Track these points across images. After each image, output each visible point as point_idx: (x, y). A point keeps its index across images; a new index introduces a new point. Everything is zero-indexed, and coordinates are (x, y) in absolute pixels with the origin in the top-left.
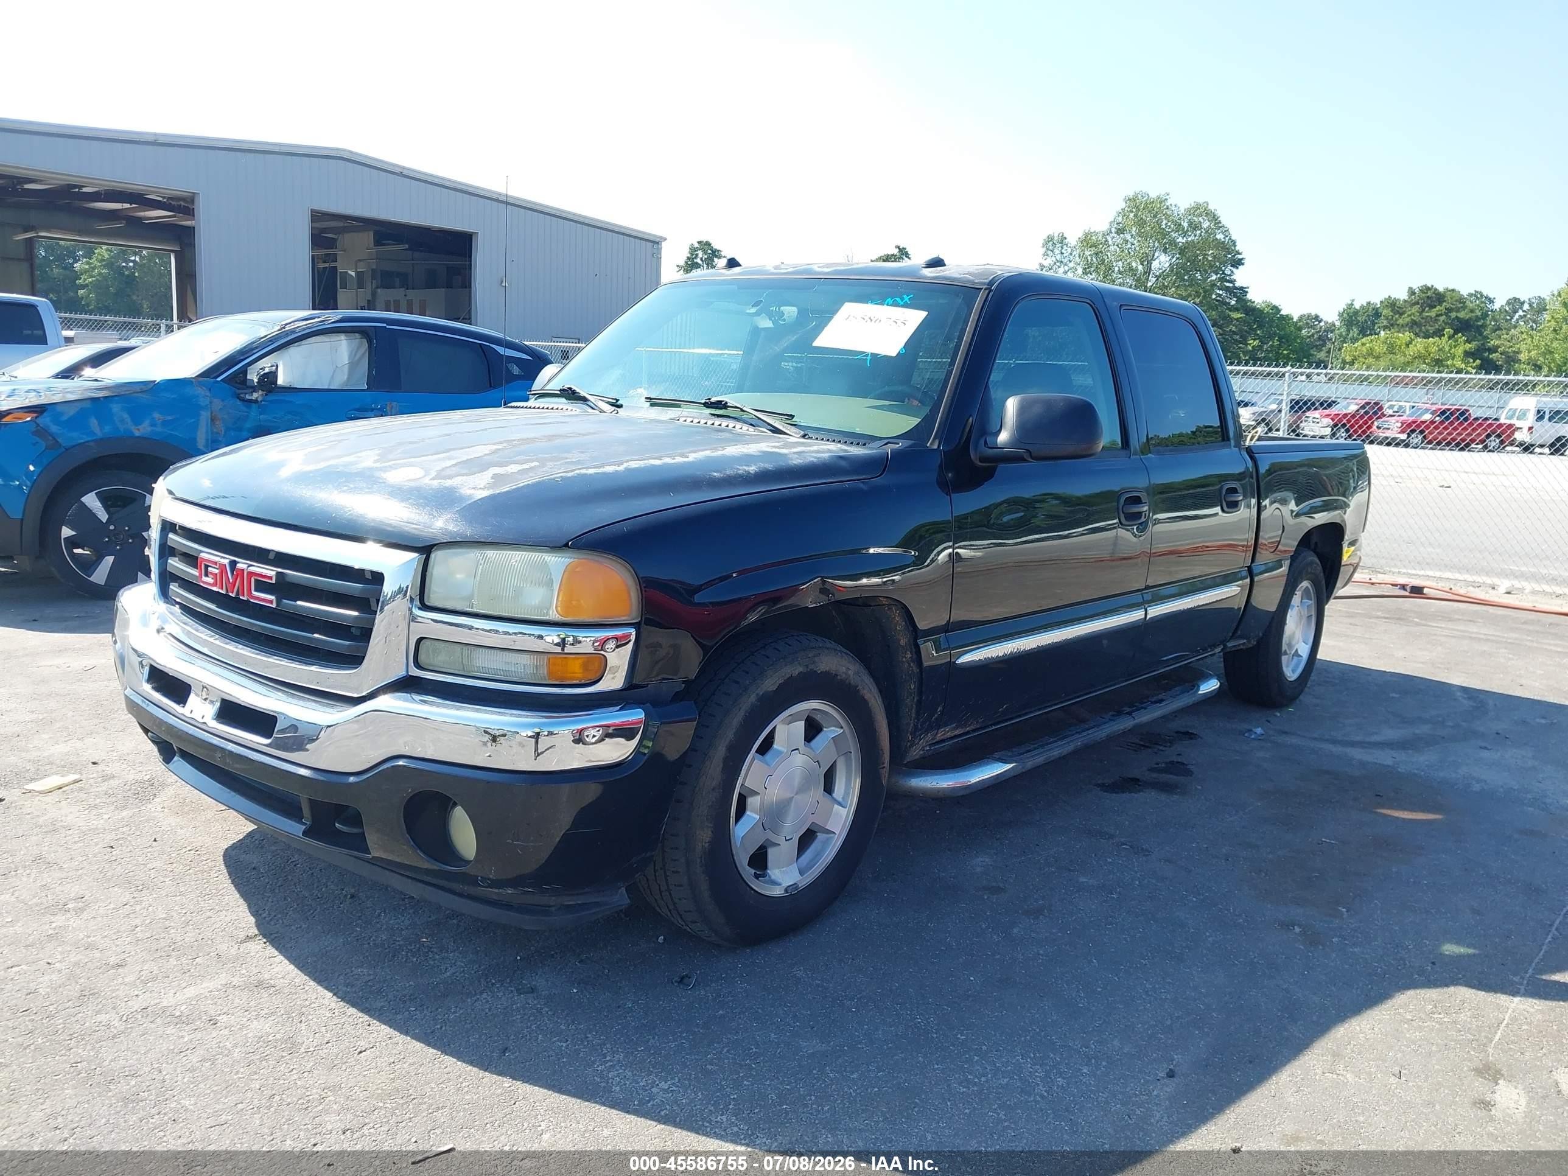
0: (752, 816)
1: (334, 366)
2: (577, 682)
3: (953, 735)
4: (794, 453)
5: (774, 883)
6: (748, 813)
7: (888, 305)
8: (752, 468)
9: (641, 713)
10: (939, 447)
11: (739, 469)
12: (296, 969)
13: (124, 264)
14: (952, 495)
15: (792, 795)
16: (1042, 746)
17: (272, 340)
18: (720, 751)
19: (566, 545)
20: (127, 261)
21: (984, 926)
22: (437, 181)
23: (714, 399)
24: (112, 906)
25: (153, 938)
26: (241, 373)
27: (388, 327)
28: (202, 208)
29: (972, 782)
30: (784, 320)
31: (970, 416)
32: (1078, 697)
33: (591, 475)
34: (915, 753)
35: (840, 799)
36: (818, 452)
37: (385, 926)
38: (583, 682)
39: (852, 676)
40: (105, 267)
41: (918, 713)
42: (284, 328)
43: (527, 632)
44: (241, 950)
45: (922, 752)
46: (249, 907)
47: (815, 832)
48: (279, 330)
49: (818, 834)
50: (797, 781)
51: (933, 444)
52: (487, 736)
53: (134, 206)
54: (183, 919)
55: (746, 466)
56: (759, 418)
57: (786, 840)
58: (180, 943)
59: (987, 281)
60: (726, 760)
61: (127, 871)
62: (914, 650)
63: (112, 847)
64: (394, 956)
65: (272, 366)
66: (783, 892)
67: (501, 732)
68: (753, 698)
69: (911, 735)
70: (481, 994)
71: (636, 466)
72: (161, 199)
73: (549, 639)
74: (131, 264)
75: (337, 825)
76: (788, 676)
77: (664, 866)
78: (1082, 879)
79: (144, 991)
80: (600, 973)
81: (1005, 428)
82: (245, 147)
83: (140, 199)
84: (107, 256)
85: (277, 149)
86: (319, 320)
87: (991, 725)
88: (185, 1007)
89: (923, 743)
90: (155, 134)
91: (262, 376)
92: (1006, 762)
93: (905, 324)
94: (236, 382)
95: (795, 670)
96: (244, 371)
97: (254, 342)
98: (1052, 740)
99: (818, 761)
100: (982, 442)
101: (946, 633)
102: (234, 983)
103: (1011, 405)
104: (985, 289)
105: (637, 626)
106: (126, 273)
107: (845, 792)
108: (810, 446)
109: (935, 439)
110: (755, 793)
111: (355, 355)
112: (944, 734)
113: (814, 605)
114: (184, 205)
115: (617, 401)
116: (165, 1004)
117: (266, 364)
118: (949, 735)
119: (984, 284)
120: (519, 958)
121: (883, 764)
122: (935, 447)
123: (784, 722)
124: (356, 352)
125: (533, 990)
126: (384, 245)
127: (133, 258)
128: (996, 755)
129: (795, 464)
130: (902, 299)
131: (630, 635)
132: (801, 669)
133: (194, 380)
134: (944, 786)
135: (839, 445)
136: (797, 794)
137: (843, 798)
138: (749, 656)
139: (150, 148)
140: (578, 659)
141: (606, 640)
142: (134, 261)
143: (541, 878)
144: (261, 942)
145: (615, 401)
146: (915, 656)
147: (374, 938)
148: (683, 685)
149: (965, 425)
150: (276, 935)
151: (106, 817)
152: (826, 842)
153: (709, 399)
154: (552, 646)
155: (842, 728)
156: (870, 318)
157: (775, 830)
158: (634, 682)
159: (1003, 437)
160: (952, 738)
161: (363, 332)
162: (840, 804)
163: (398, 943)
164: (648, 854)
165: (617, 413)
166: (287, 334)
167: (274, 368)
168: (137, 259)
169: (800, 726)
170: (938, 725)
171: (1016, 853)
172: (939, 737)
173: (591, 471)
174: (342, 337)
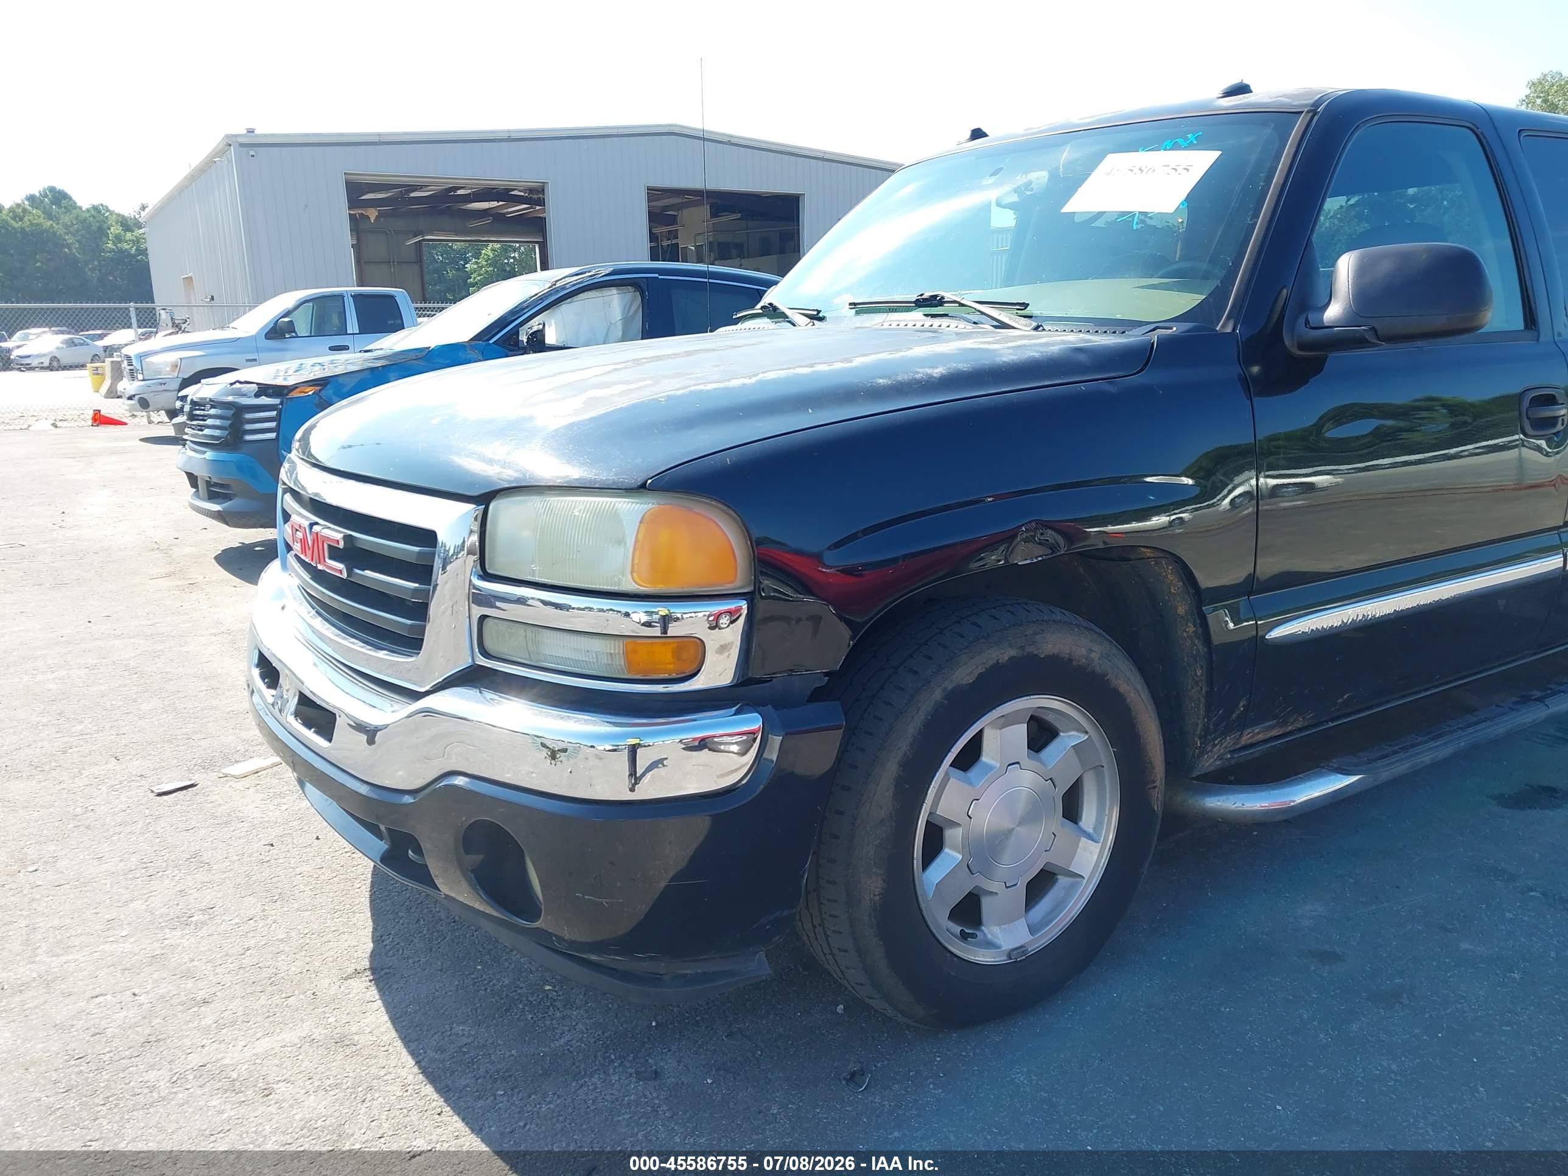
0: (950, 857)
1: (608, 324)
2: (666, 676)
3: (1266, 737)
4: (1008, 348)
5: (990, 945)
6: (946, 850)
7: (1165, 149)
8: (937, 371)
9: (758, 720)
10: (1234, 330)
11: (918, 373)
12: (389, 1022)
13: (506, 261)
14: (1255, 399)
15: (1014, 826)
16: (1405, 749)
17: (542, 298)
18: (890, 770)
19: (643, 486)
20: (508, 258)
21: (1305, 1016)
22: (764, 146)
23: (927, 295)
24: (237, 920)
25: (258, 966)
26: (514, 334)
27: (660, 277)
28: (551, 197)
29: (1298, 801)
30: (1032, 190)
31: (1284, 287)
32: (1462, 678)
33: (708, 391)
34: (1209, 762)
35: (1091, 831)
36: (1047, 344)
37: (513, 966)
38: (674, 676)
39: (1096, 661)
40: (490, 265)
41: (1208, 706)
42: (555, 285)
43: (616, 609)
44: (342, 989)
45: (1218, 763)
46: (375, 930)
47: (1055, 874)
48: (550, 287)
49: (1059, 877)
50: (1021, 807)
51: (1226, 326)
52: (546, 750)
53: (501, 203)
54: (302, 941)
55: (929, 367)
56: (982, 313)
57: (1007, 887)
58: (282, 975)
59: (1311, 101)
60: (899, 782)
61: (272, 876)
62: (1198, 621)
63: (272, 845)
64: (507, 1010)
65: (539, 325)
66: (1005, 958)
67: (562, 746)
68: (937, 695)
69: (1200, 738)
70: (592, 1076)
71: (776, 377)
72: (522, 194)
73: (635, 617)
74: (512, 261)
75: (410, 852)
76: (991, 663)
77: (822, 921)
78: (1465, 946)
79: (213, 1040)
80: (749, 1055)
81: (1335, 298)
82: (587, 133)
83: (503, 194)
84: (492, 256)
85: (615, 132)
86: (590, 274)
87: (1327, 721)
88: (246, 1066)
89: (1219, 750)
90: (509, 131)
91: (531, 335)
92: (1348, 773)
93: (1187, 170)
94: (510, 345)
95: (1003, 654)
96: (515, 332)
97: (525, 302)
98: (1420, 739)
99: (1050, 779)
100: (1301, 321)
101: (1250, 594)
102: (313, 1037)
103: (1346, 266)
104: (1308, 112)
105: (749, 597)
106: (508, 269)
107: (1097, 819)
108: (1038, 338)
109: (1228, 318)
110: (954, 824)
111: (629, 311)
112: (1253, 737)
113: (1029, 562)
114: (536, 196)
115: (819, 312)
116: (227, 1061)
117: (535, 325)
118: (1261, 737)
119: (1306, 106)
120: (654, 1024)
121: (1154, 782)
122: (1229, 330)
123: (993, 724)
124: (631, 305)
125: (657, 1075)
126: (720, 216)
127: (513, 255)
128: (1335, 763)
129: (1005, 362)
130: (1186, 139)
131: (739, 609)
132: (1013, 653)
133: (467, 344)
134: (1256, 808)
135: (1081, 335)
136: (1022, 822)
137: (1095, 829)
138: (935, 635)
139: (504, 144)
140: (669, 644)
141: (718, 616)
142: (514, 258)
143: (630, 944)
144: (367, 979)
145: (815, 313)
146: (1200, 631)
147: (494, 981)
148: (827, 678)
149: (1277, 299)
150: (387, 971)
151: (285, 807)
152: (1070, 890)
153: (922, 295)
154: (639, 625)
155: (1086, 732)
156: (1140, 169)
157: (987, 874)
158: (750, 675)
159: (1334, 312)
160: (1266, 741)
161: (635, 284)
162: (1089, 837)
163: (519, 991)
164: (786, 913)
165: (814, 325)
166: (557, 291)
167: (541, 326)
168: (516, 255)
169: (1020, 731)
170: (1243, 723)
171: (1364, 900)
172: (1245, 740)
173: (710, 387)
174: (614, 291)
